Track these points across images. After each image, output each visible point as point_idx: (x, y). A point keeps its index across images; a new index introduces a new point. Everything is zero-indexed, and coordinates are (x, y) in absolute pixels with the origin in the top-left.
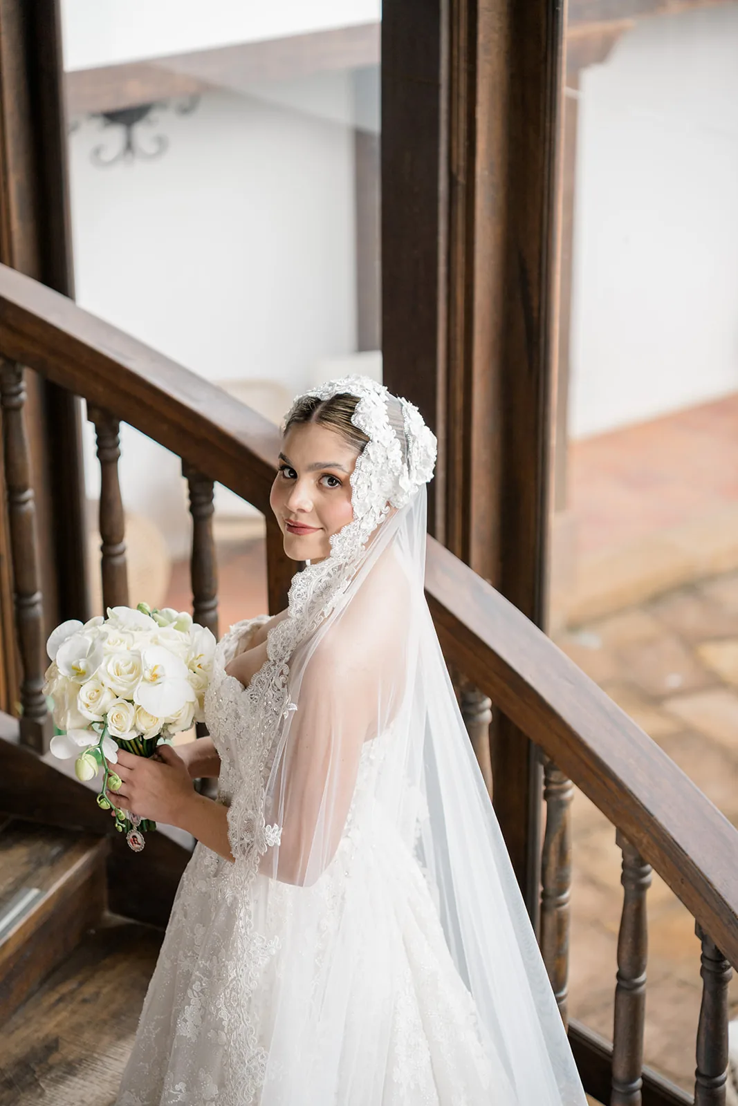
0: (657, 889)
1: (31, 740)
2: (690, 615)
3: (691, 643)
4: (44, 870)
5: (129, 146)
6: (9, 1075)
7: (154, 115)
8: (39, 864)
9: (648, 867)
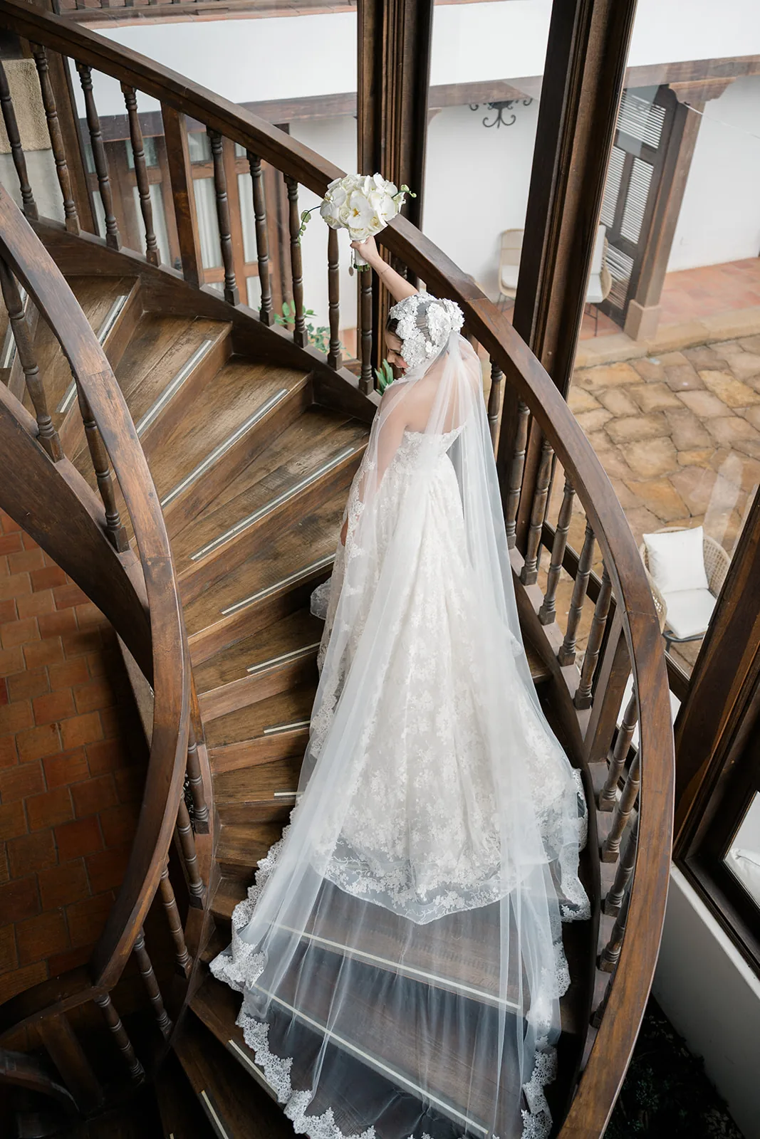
0: (576, 499)
1: (363, 389)
2: (702, 356)
3: (697, 369)
4: (359, 441)
5: (499, 118)
6: (329, 517)
7: (513, 105)
8: (358, 438)
9: (574, 491)
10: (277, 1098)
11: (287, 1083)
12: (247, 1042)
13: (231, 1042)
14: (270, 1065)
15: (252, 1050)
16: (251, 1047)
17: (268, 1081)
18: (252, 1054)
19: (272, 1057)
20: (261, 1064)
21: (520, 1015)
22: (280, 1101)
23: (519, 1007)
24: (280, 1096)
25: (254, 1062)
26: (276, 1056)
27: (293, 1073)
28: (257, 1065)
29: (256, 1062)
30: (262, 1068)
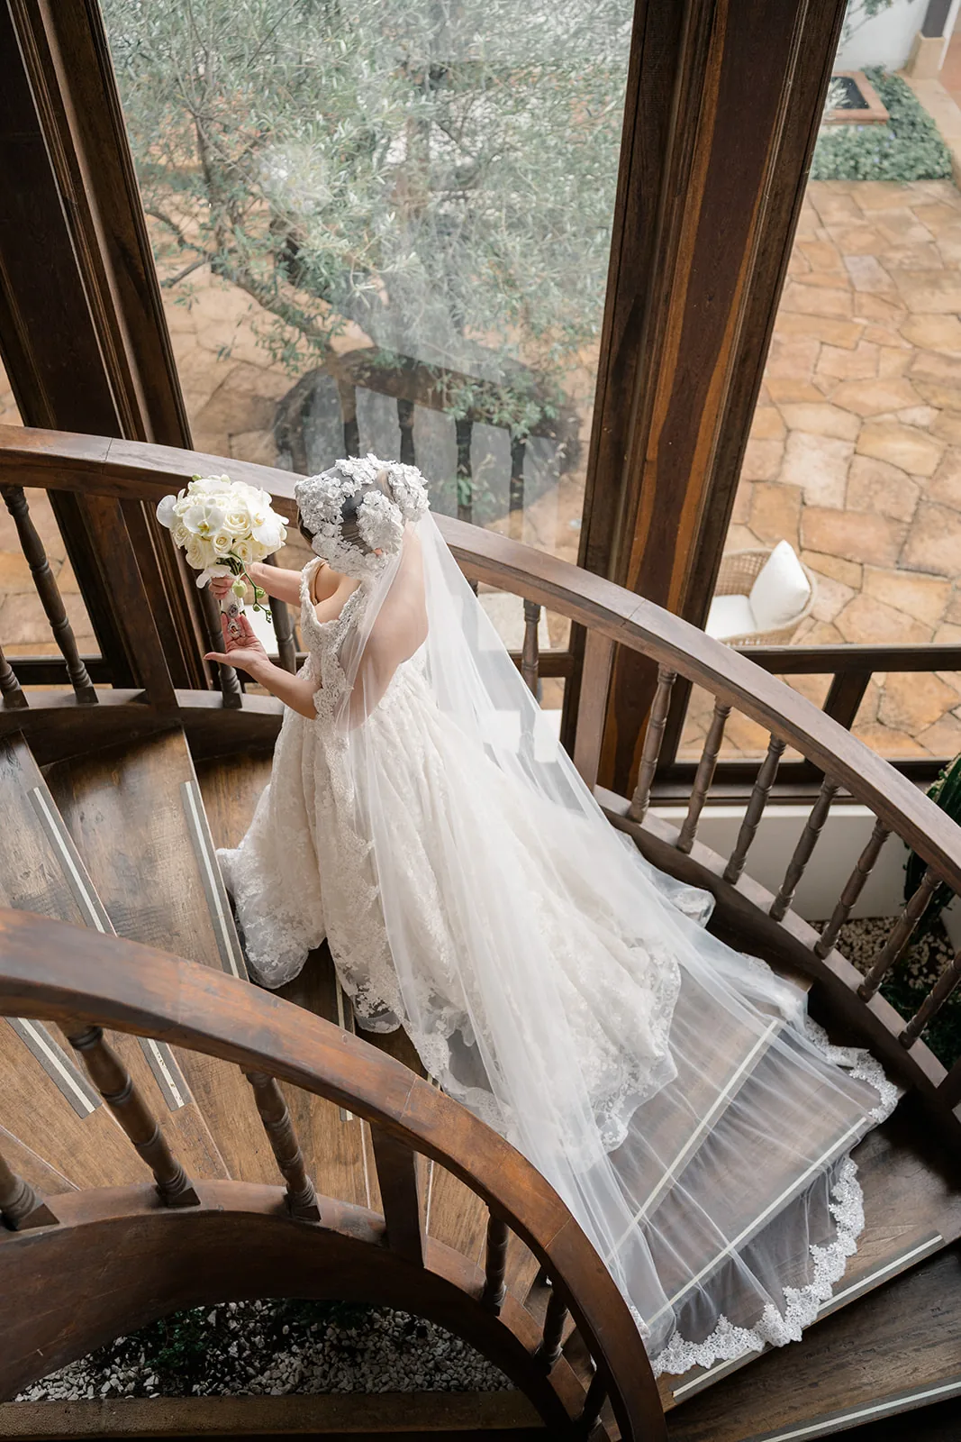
10: (756, 1352)
11: (744, 1334)
12: (681, 1372)
13: (676, 1393)
14: (716, 1349)
15: (693, 1367)
16: (689, 1368)
17: (735, 1358)
18: (697, 1369)
19: (707, 1343)
20: (713, 1361)
21: (783, 1024)
22: (760, 1350)
23: (775, 1022)
24: (754, 1349)
25: (708, 1370)
26: (709, 1337)
27: (735, 1321)
28: (713, 1366)
29: (708, 1366)
30: (718, 1361)
